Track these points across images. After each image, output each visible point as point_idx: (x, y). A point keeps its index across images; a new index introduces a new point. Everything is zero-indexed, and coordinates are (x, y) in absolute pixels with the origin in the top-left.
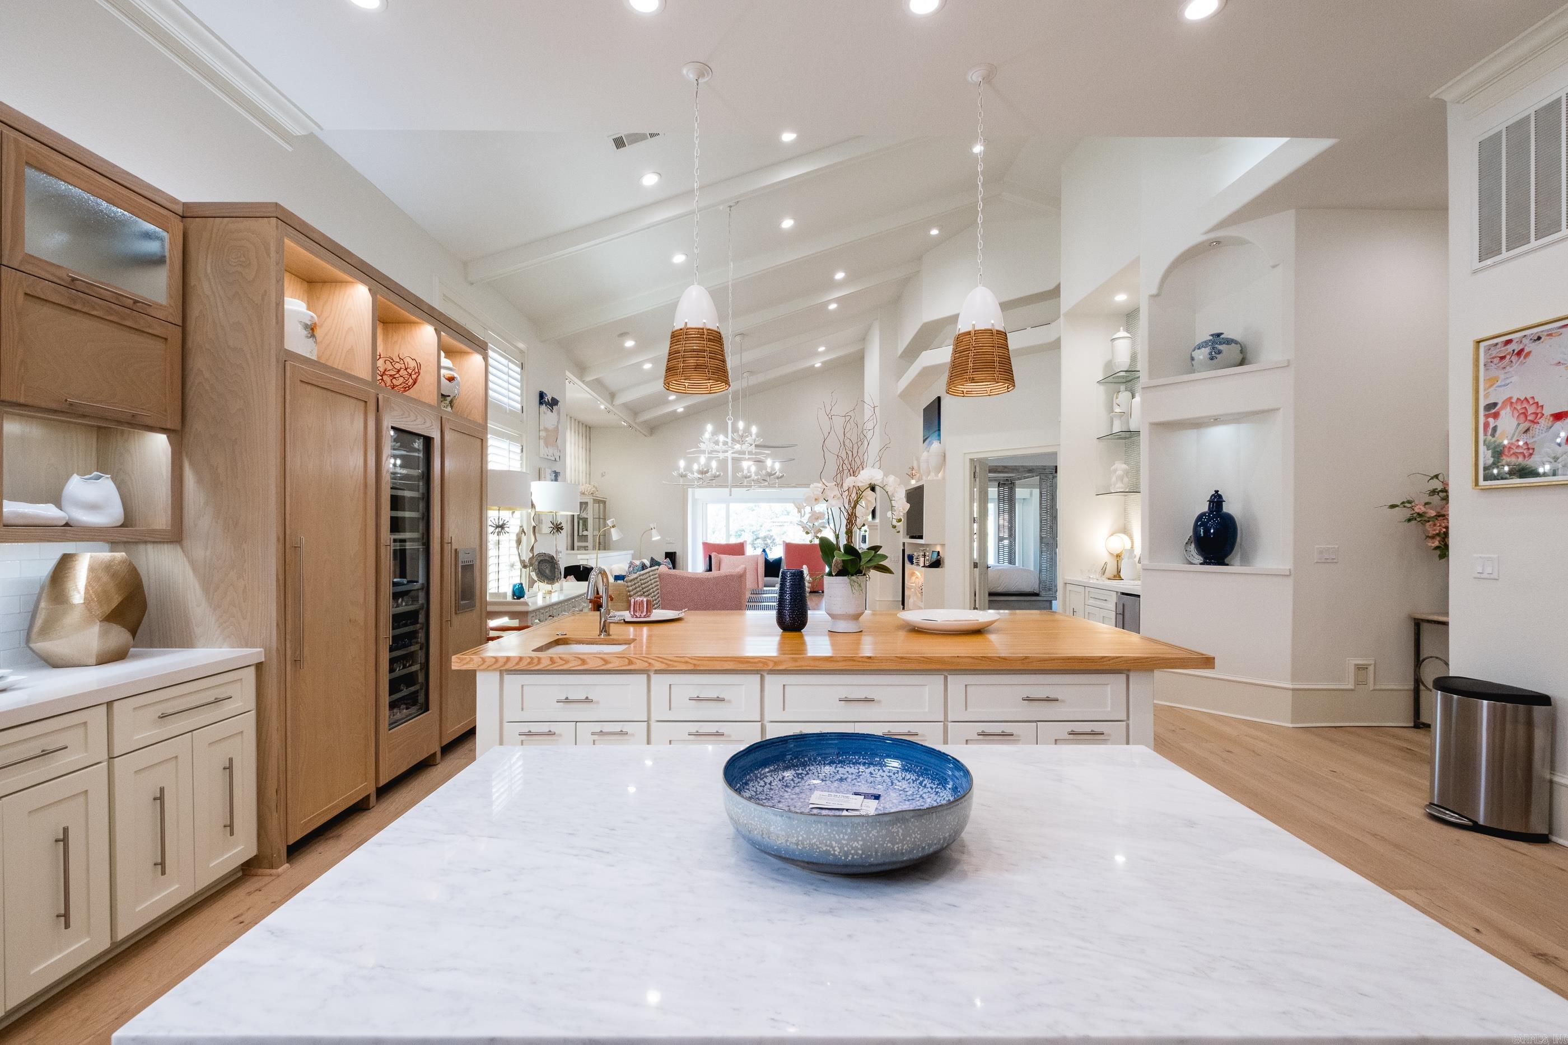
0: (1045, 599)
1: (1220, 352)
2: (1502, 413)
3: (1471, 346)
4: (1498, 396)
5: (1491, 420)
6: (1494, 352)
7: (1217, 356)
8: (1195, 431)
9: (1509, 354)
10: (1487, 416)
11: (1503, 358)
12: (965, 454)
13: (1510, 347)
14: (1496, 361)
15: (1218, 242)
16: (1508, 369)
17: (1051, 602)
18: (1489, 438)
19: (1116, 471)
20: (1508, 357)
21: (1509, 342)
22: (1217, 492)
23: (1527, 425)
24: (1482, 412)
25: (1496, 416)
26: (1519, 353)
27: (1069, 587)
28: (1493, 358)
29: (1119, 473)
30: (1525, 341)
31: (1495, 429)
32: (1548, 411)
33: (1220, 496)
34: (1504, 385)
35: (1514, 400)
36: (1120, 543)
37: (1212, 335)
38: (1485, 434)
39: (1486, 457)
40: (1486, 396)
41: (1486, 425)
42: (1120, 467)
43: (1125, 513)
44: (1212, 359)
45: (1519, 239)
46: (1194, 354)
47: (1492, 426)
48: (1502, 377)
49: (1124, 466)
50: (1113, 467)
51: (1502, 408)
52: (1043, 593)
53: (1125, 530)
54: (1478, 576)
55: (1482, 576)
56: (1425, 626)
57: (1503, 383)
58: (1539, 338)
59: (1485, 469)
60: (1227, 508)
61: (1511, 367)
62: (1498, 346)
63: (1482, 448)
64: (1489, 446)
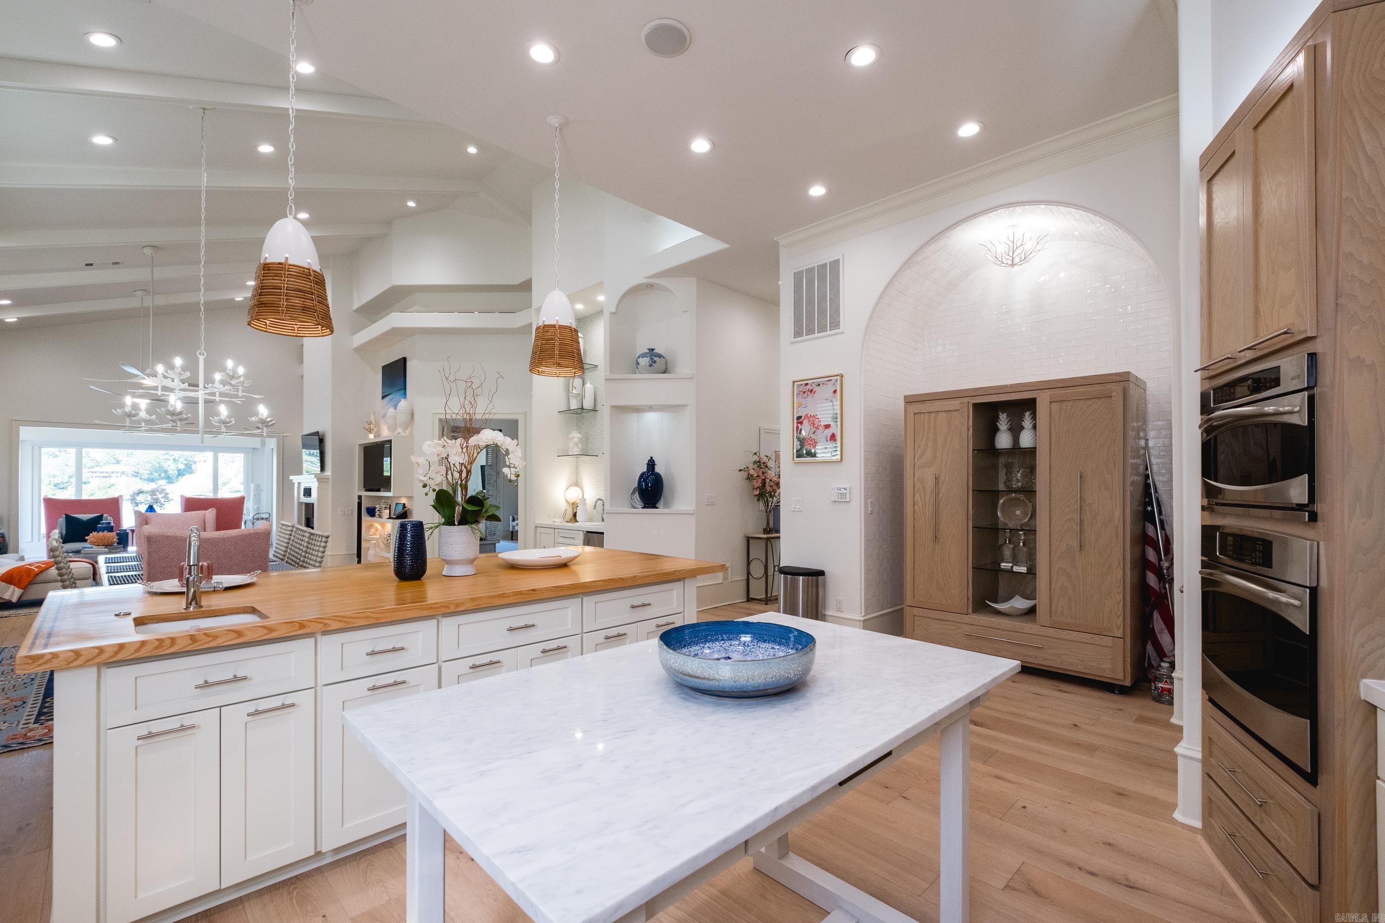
0: (490, 542)
1: (655, 362)
2: (804, 422)
3: (791, 383)
4: (802, 413)
5: (799, 425)
6: (801, 389)
7: (654, 364)
8: (636, 414)
9: (807, 391)
10: (798, 423)
11: (804, 392)
12: (434, 413)
13: (808, 387)
14: (802, 393)
15: (652, 286)
17: (494, 545)
18: (798, 435)
19: (573, 438)
21: (807, 384)
22: (652, 458)
23: (815, 429)
24: (795, 421)
25: (801, 423)
26: (811, 391)
27: (539, 530)
28: (800, 392)
29: (576, 440)
30: (814, 385)
31: (801, 430)
32: (823, 423)
33: (654, 461)
35: (809, 416)
36: (574, 494)
37: (649, 349)
38: (797, 432)
39: (797, 444)
40: (798, 412)
41: (797, 428)
42: (576, 435)
43: (577, 471)
44: (651, 366)
45: (810, 331)
46: (639, 360)
47: (800, 428)
48: (804, 403)
49: (579, 435)
50: (571, 435)
51: (804, 419)
52: (489, 538)
53: (577, 484)
54: (793, 509)
55: (795, 510)
56: (751, 541)
57: (804, 406)
58: (819, 385)
59: (797, 451)
60: (658, 469)
61: (808, 398)
62: (802, 386)
63: (796, 440)
64: (798, 439)
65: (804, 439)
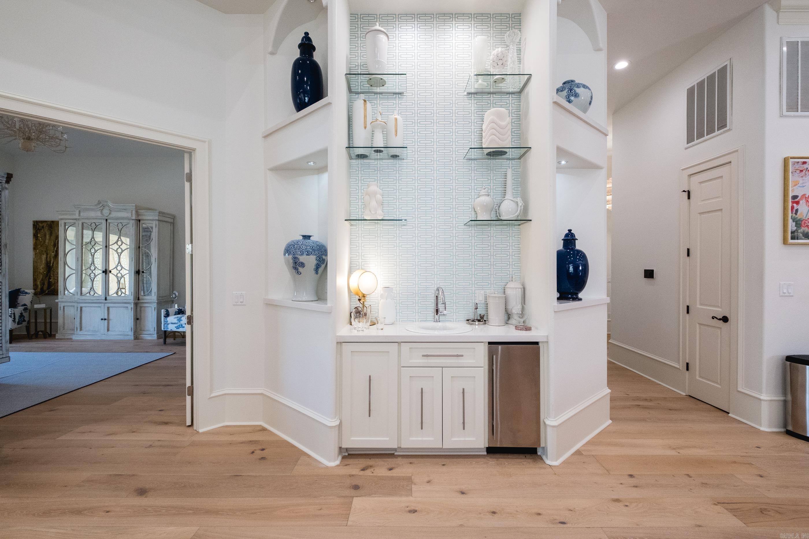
2: (801, 202)
3: (781, 160)
4: (799, 192)
5: (795, 205)
6: (797, 166)
9: (805, 169)
10: (793, 202)
11: (801, 171)
13: (805, 166)
14: (798, 172)
16: (804, 178)
18: (794, 215)
20: (804, 171)
21: (804, 163)
22: (569, 231)
24: (790, 200)
25: (798, 203)
28: (797, 170)
31: (797, 210)
33: (573, 235)
34: (802, 187)
38: (792, 213)
39: (791, 226)
40: (793, 191)
41: (793, 208)
47: (795, 209)
48: (801, 182)
51: (801, 199)
54: (782, 294)
55: (785, 294)
57: (801, 185)
59: (792, 233)
61: (806, 177)
62: (799, 164)
63: (790, 221)
64: (794, 220)
65: (801, 220)
